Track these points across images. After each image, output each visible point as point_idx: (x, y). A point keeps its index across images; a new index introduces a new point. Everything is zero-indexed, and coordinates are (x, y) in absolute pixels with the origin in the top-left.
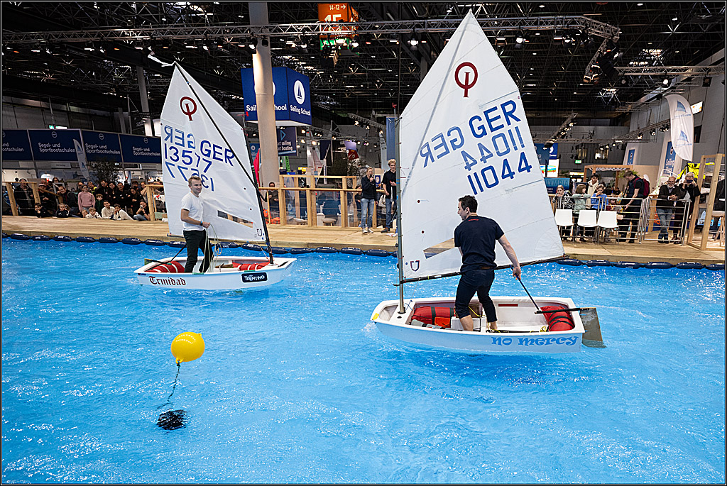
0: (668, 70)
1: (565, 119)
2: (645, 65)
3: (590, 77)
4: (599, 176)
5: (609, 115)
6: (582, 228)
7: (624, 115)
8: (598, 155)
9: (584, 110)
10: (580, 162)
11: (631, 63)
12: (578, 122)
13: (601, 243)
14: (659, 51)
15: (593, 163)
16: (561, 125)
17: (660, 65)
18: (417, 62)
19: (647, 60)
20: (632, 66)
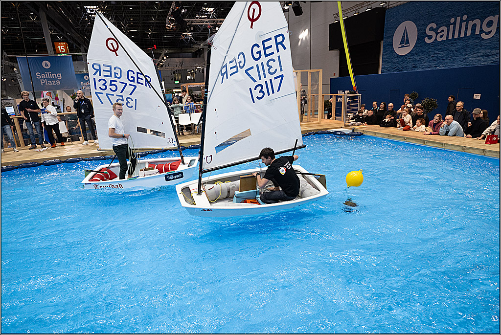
0: (218, 21)
1: (160, 54)
2: (205, 18)
3: (170, 26)
4: (191, 90)
5: (191, 51)
6: (182, 126)
7: (199, 50)
8: (188, 77)
9: (173, 48)
10: (178, 82)
11: (197, 16)
12: (170, 56)
13: (196, 134)
14: (212, 9)
15: (186, 82)
16: (158, 58)
17: (214, 18)
18: (36, 12)
19: (206, 15)
20: (197, 18)
